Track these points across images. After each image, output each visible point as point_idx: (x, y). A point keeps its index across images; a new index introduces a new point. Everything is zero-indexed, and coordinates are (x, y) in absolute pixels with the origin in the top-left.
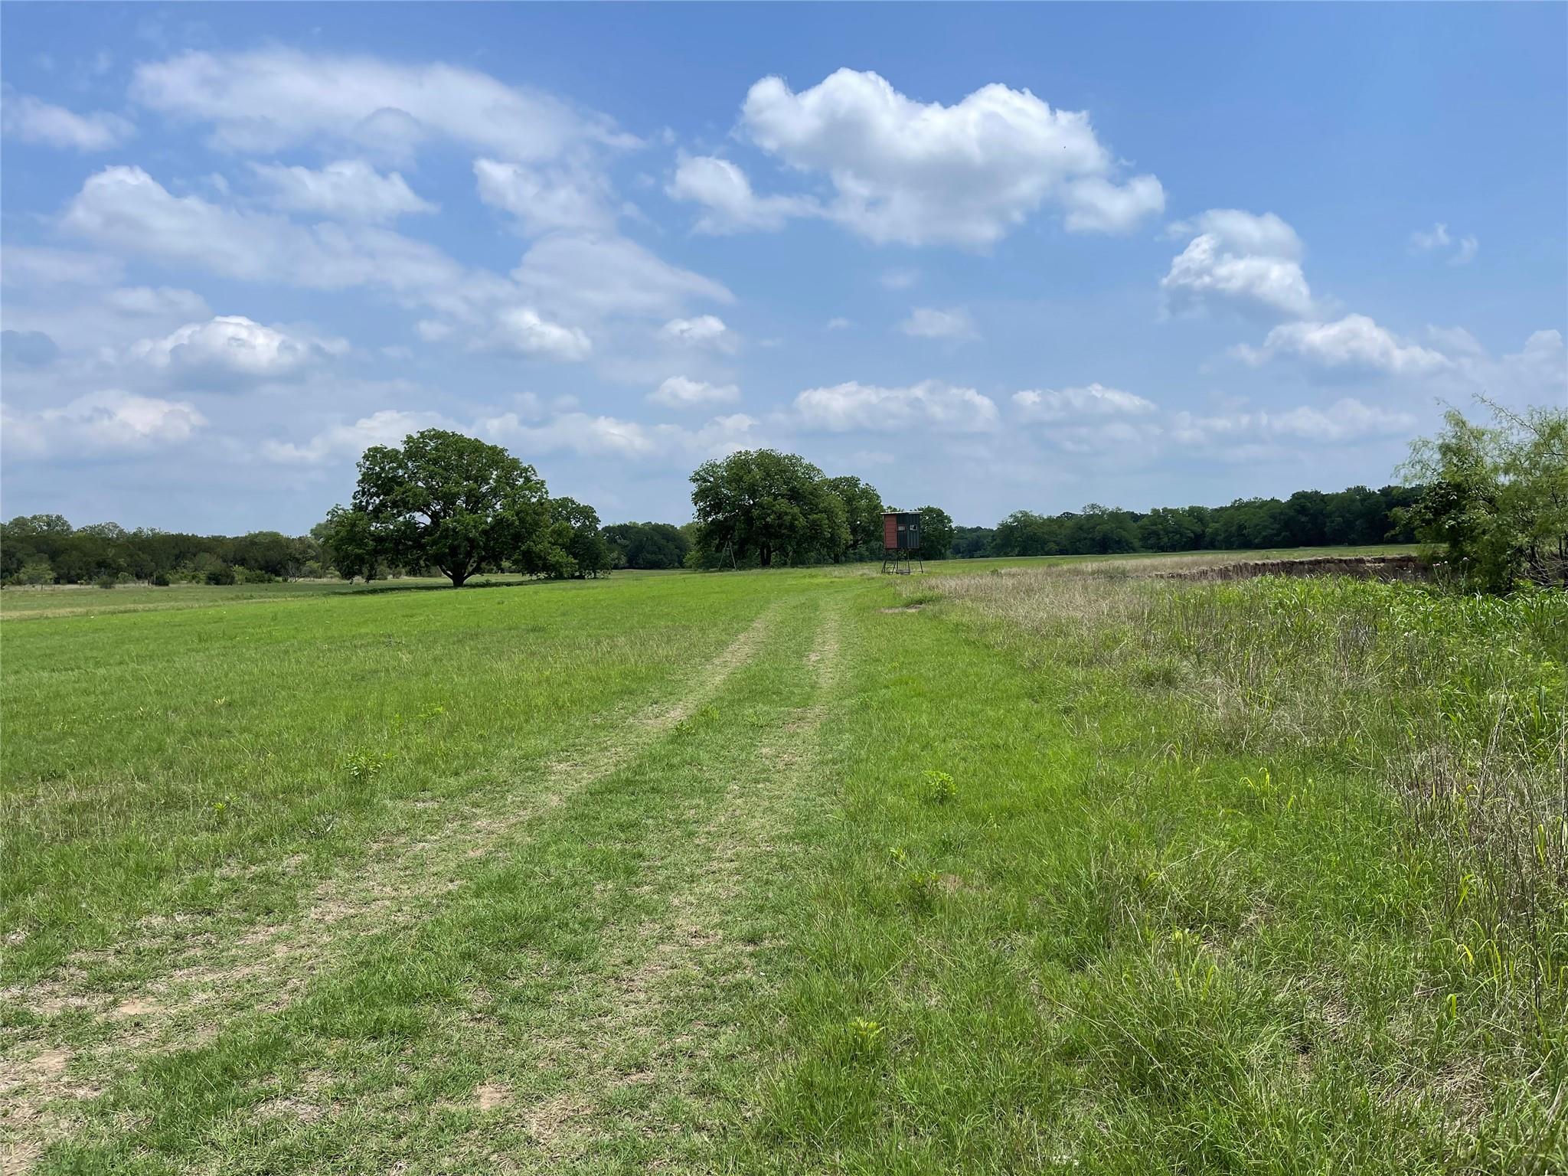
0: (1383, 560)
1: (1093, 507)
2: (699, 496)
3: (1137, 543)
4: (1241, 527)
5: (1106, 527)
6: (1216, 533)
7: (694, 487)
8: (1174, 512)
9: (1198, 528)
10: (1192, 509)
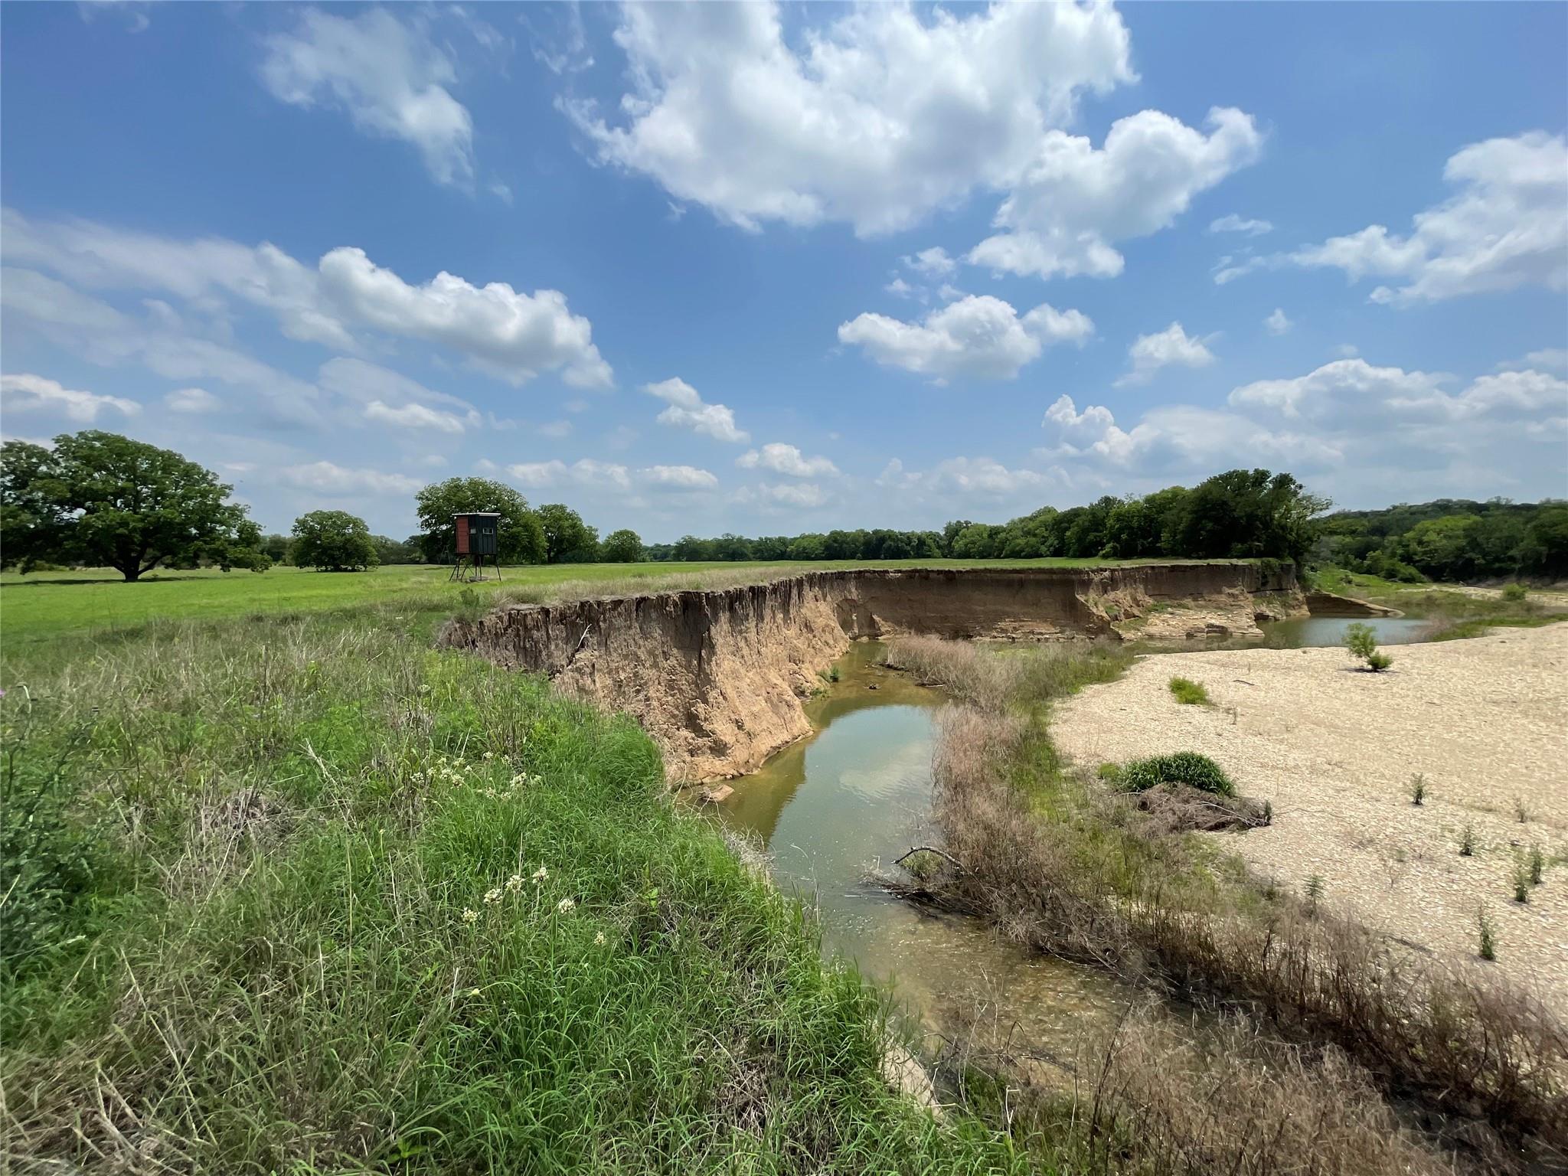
0: (900, 571)
1: (728, 535)
2: (423, 511)
3: (751, 556)
4: (805, 548)
5: (734, 547)
6: (792, 551)
7: (418, 504)
8: (770, 540)
9: (783, 549)
10: (780, 538)
